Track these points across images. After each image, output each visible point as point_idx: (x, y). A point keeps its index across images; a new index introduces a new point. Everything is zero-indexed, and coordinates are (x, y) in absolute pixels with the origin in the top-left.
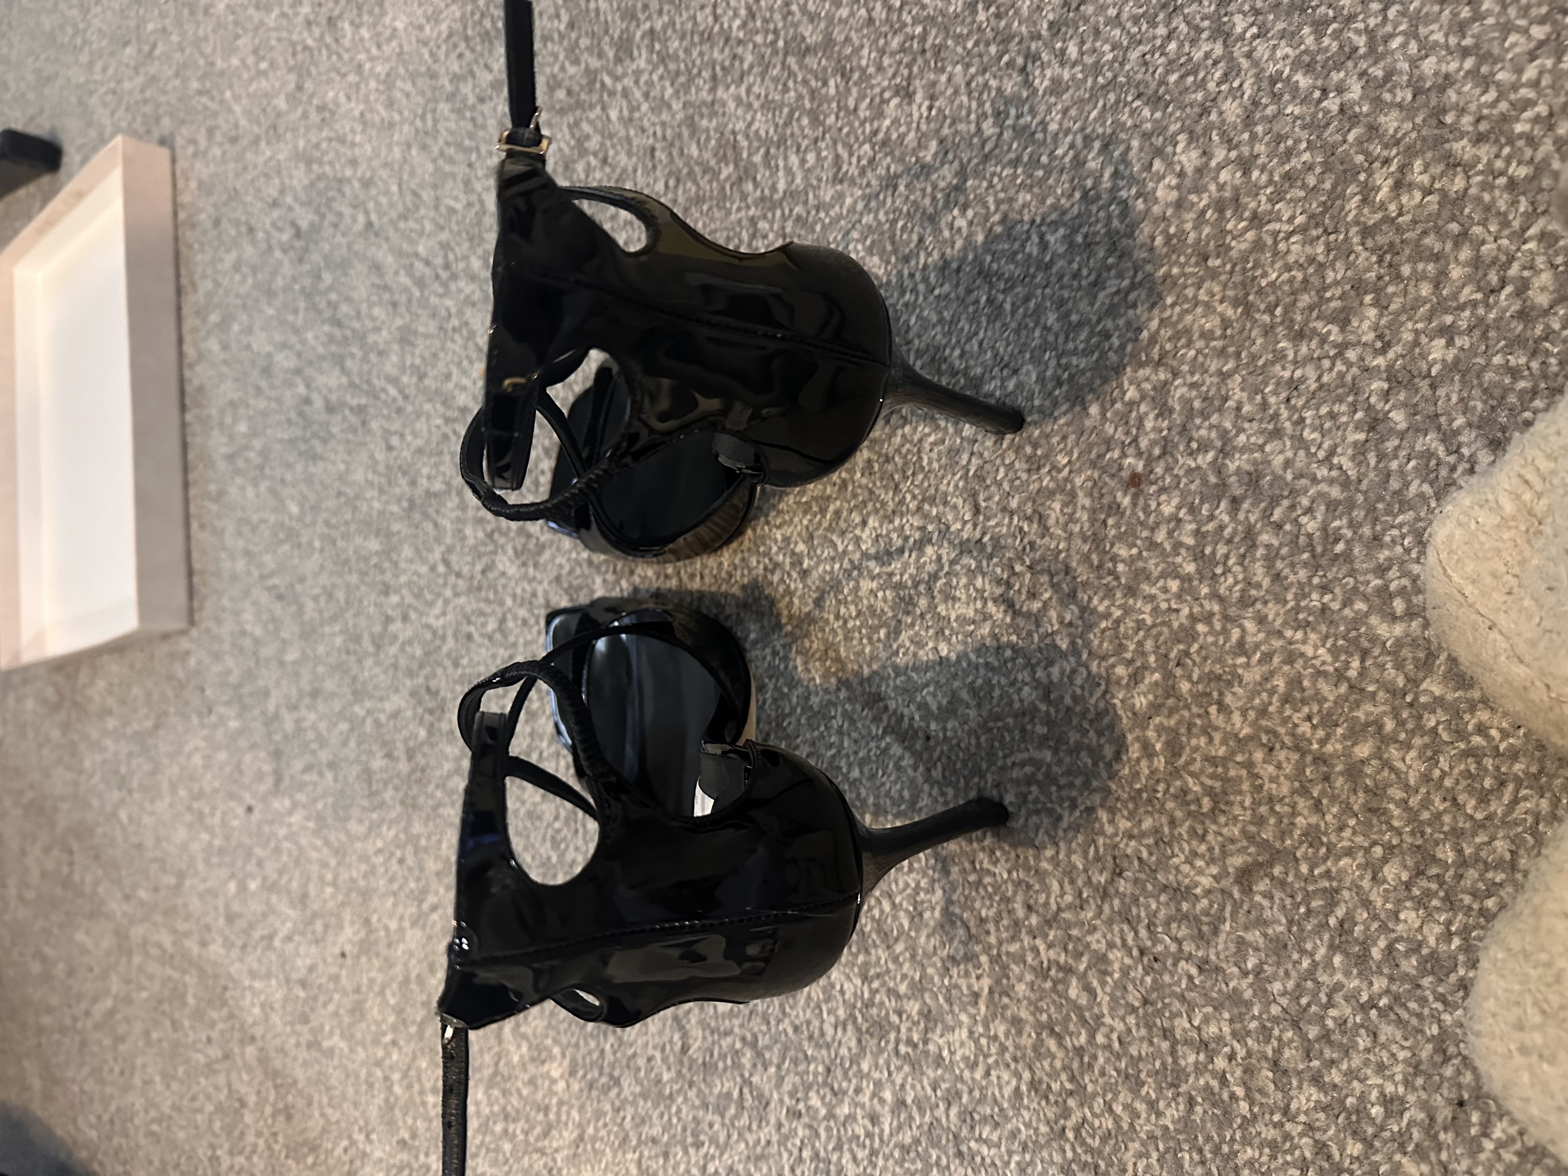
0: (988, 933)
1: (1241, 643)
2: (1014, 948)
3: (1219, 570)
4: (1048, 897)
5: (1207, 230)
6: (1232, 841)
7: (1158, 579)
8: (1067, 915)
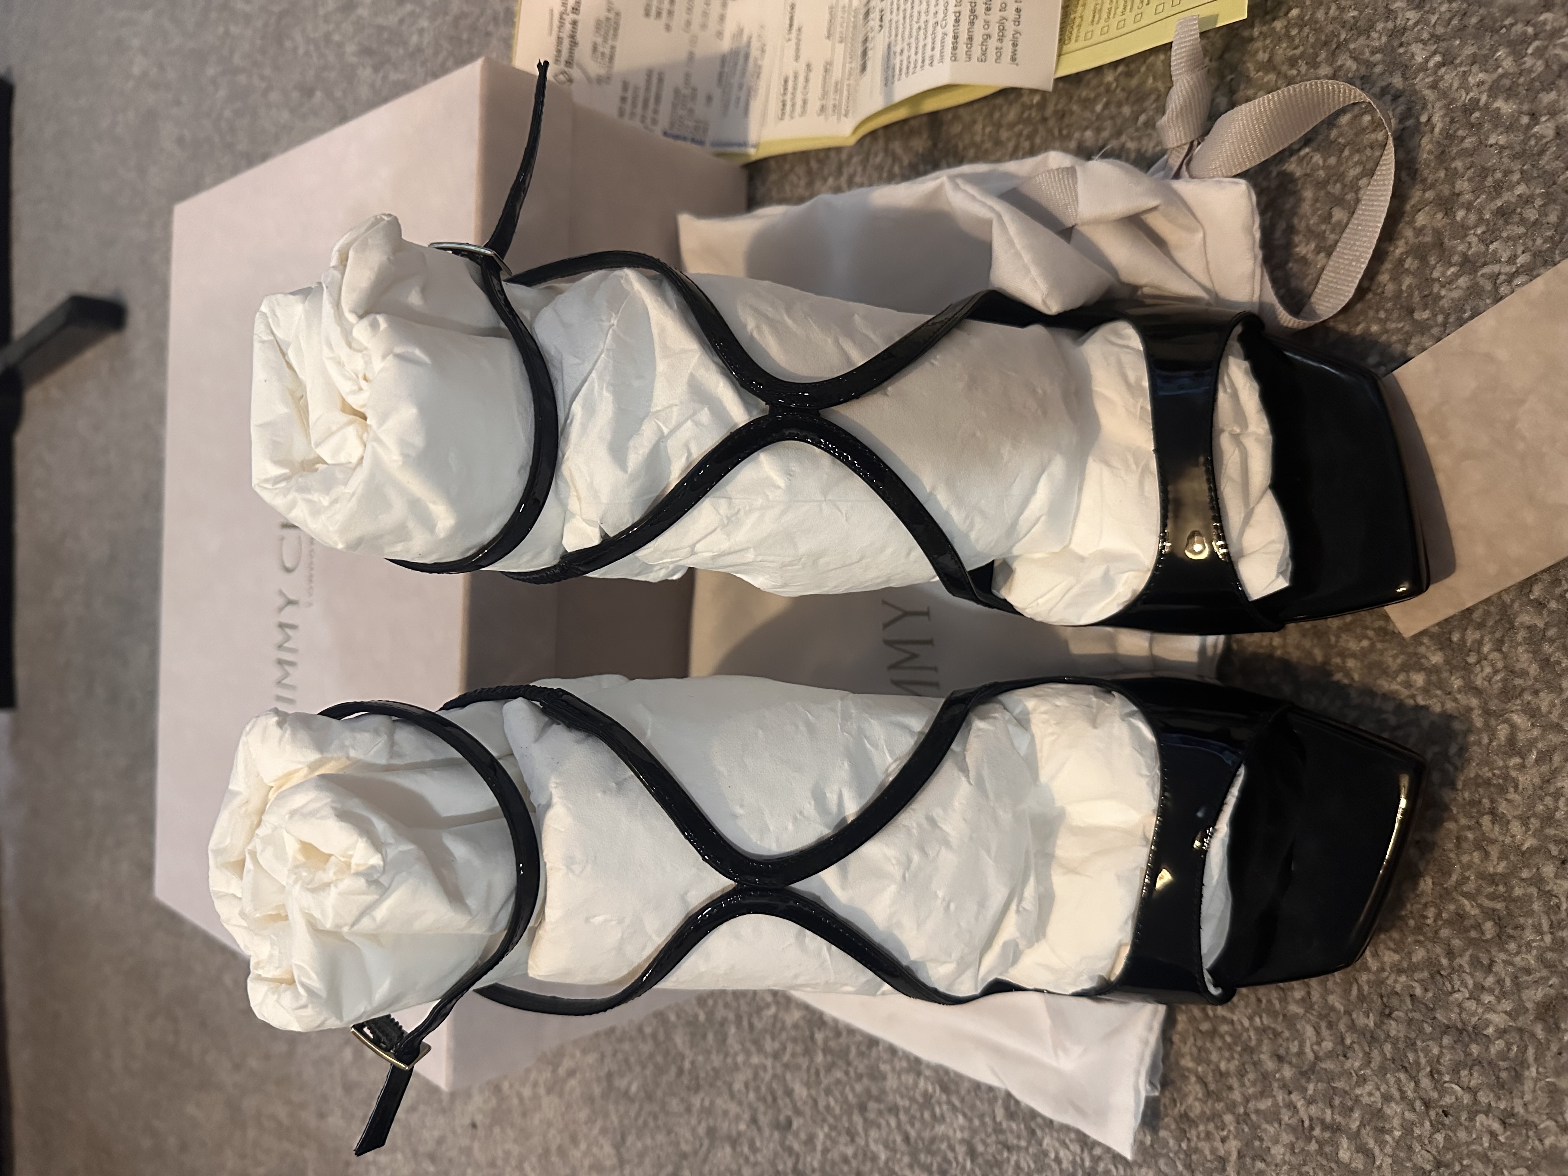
0: (1230, 1088)
1: (1512, 740)
2: (1264, 1104)
3: (1472, 659)
4: (1302, 1045)
5: (1407, 281)
6: (1528, 971)
7: (1397, 673)
8: (1328, 1065)
